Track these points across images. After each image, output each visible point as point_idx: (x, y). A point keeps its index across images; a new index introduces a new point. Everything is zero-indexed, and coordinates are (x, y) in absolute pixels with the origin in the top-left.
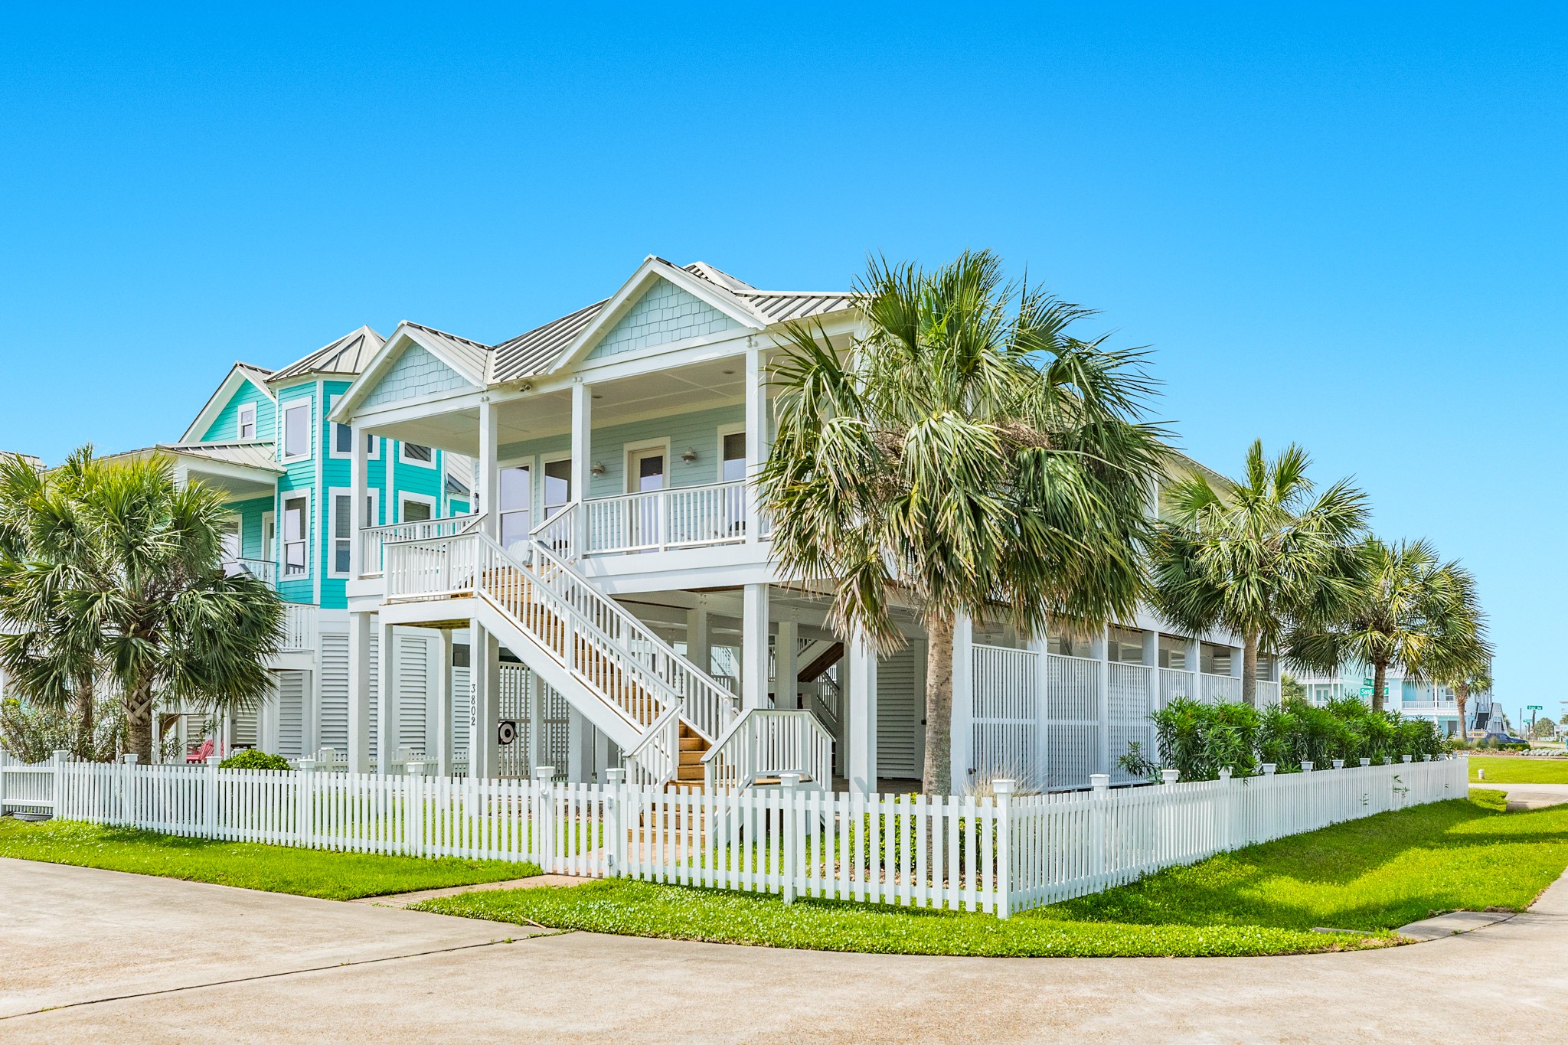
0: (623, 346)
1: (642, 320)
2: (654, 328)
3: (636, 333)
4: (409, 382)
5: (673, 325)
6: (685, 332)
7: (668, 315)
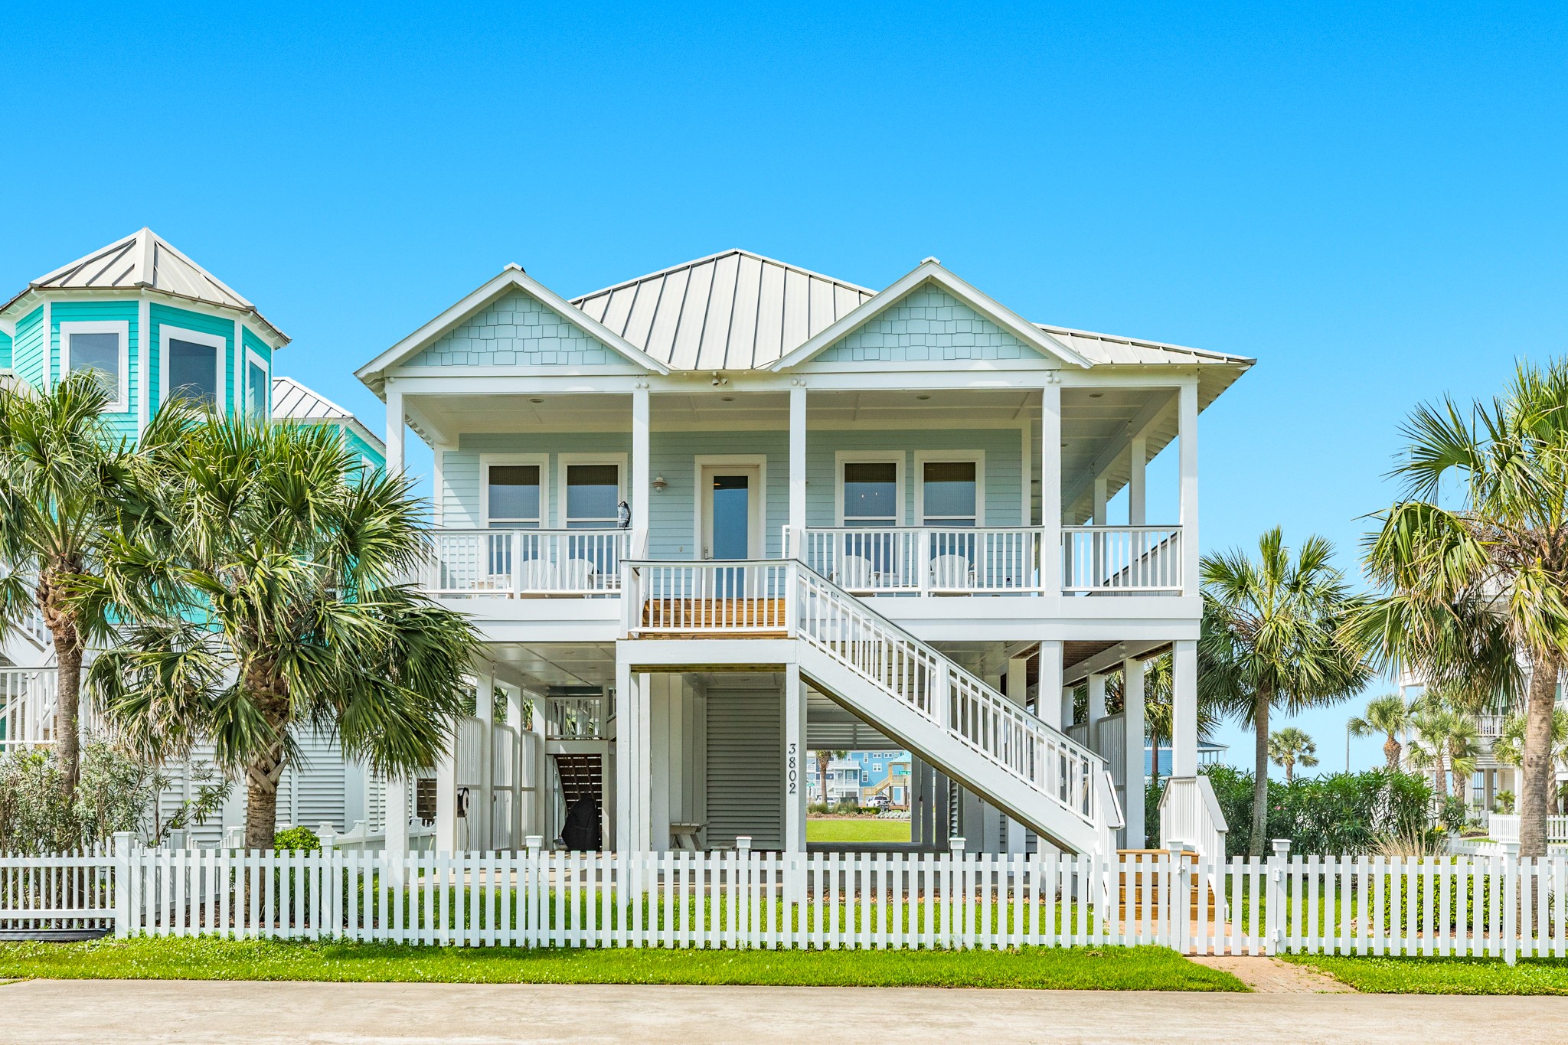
0: (872, 353)
1: (899, 327)
2: (917, 340)
3: (891, 341)
4: (505, 344)
5: (945, 340)
6: (963, 352)
7: (938, 327)
